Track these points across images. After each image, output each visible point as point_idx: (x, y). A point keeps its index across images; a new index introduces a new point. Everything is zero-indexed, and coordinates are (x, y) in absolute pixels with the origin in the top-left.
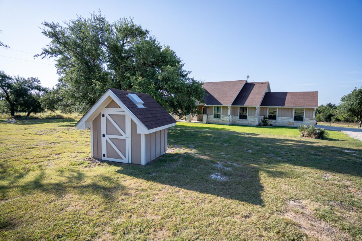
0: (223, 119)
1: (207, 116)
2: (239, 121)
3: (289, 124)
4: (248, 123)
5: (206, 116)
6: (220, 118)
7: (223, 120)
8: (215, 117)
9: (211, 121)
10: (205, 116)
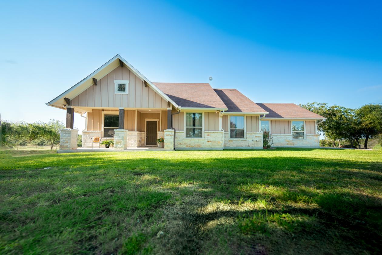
0: (209, 138)
1: (175, 132)
2: (231, 143)
3: (288, 144)
4: (247, 145)
5: (173, 133)
6: (200, 135)
7: (208, 141)
8: (188, 135)
9: (181, 144)
10: (170, 133)
